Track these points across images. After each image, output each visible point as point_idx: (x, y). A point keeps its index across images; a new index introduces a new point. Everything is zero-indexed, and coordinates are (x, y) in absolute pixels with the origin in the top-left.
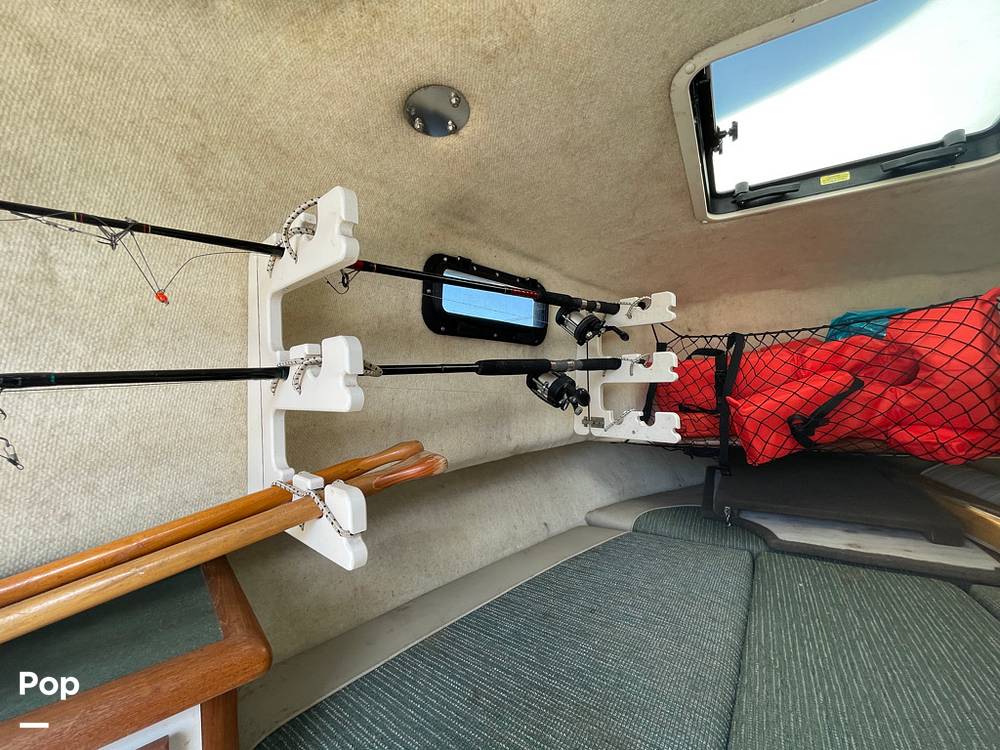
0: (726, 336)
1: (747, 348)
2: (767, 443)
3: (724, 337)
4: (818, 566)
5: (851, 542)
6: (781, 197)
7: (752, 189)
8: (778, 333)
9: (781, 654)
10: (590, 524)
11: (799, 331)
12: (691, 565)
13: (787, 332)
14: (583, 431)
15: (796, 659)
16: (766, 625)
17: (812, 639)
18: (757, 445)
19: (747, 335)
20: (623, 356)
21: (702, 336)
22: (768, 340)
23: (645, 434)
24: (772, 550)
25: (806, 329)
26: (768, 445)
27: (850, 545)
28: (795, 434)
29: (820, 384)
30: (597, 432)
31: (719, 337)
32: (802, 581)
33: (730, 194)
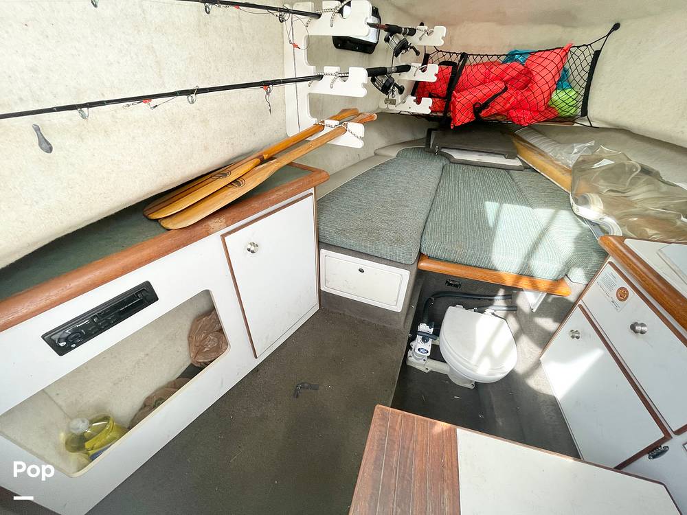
0: (460, 54)
1: (468, 62)
4: (465, 167)
10: (376, 154)
11: (493, 56)
13: (487, 56)
14: (384, 106)
16: (445, 184)
18: (458, 116)
19: (470, 55)
20: (413, 64)
21: (449, 53)
22: (478, 60)
23: (415, 109)
24: (450, 162)
26: (462, 117)
27: (479, 159)
28: (474, 112)
29: (492, 87)
30: (394, 109)
31: (457, 54)
32: (460, 170)
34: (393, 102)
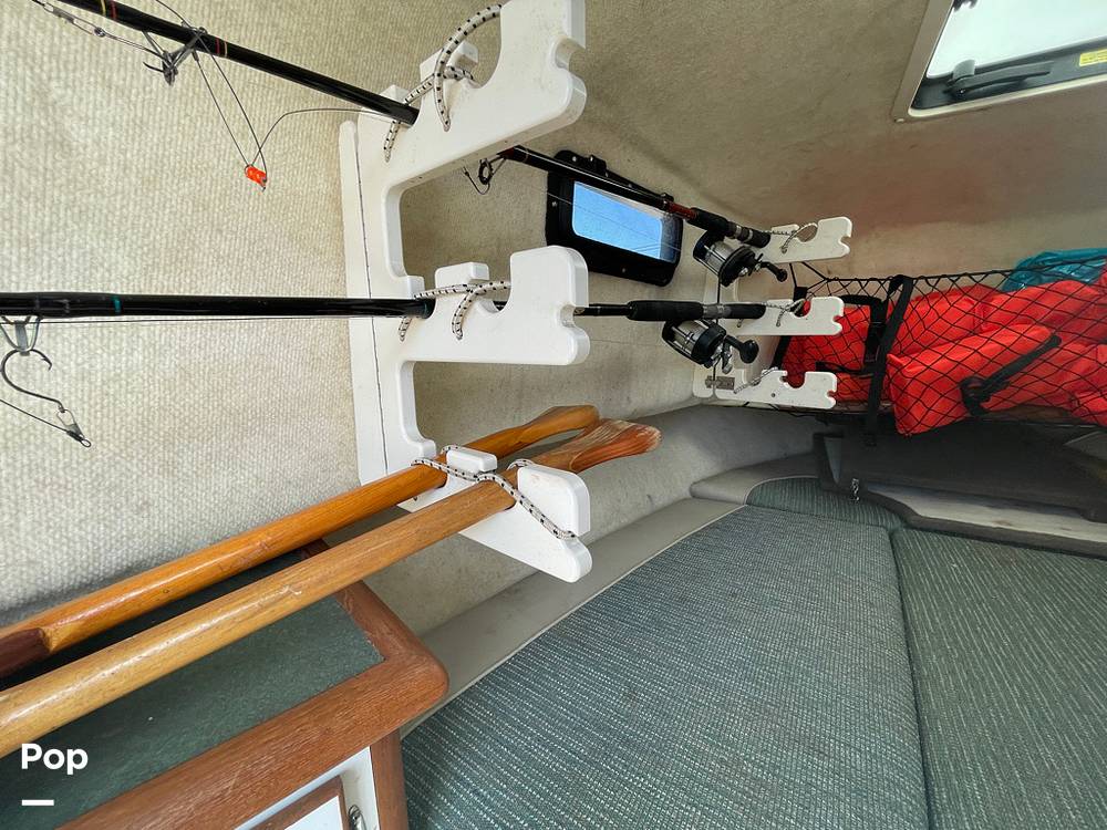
0: (888, 279)
1: (915, 293)
2: (929, 409)
3: (885, 280)
4: (968, 544)
5: (1000, 519)
6: (1018, 83)
7: (979, 71)
8: (959, 276)
9: (956, 642)
10: (694, 496)
11: (987, 274)
12: (828, 543)
13: (970, 275)
14: (703, 392)
15: (975, 648)
16: (929, 610)
17: (984, 624)
18: (917, 412)
19: (917, 279)
20: (770, 302)
21: (856, 279)
22: (945, 284)
23: (789, 397)
24: (909, 526)
25: (995, 272)
26: (927, 412)
27: (999, 522)
28: (966, 401)
29: (1007, 341)
30: (724, 395)
31: (879, 280)
32: (955, 560)
33: (946, 80)
34: (728, 384)
